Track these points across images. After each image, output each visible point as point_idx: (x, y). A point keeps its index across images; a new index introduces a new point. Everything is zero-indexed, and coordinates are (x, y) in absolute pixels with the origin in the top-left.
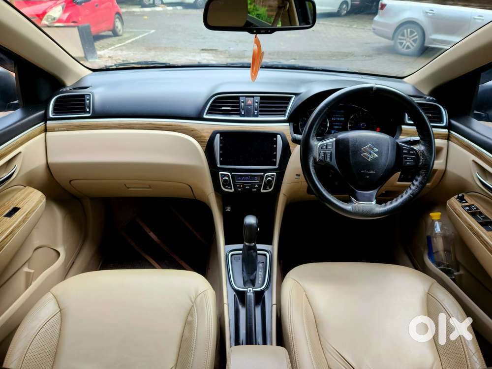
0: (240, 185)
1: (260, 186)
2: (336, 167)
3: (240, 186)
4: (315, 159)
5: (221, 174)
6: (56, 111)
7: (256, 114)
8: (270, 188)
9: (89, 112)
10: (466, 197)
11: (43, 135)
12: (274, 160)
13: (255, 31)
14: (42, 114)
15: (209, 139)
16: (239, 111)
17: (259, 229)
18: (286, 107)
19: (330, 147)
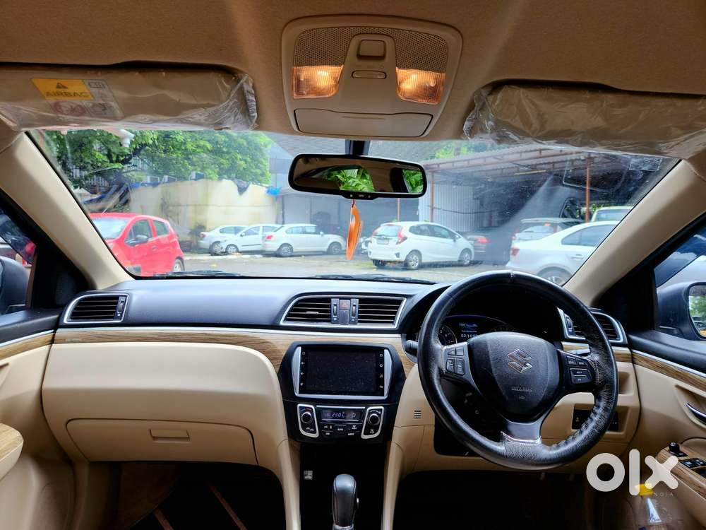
0: (329, 425)
1: (360, 428)
2: (473, 382)
3: (329, 427)
4: (440, 370)
5: (300, 407)
6: (74, 315)
7: (353, 320)
8: (376, 432)
9: (120, 318)
10: (682, 448)
11: (46, 348)
12: (381, 387)
13: (351, 196)
14: (54, 320)
15: (286, 355)
16: (330, 316)
17: (358, 501)
18: (395, 313)
19: (462, 354)
